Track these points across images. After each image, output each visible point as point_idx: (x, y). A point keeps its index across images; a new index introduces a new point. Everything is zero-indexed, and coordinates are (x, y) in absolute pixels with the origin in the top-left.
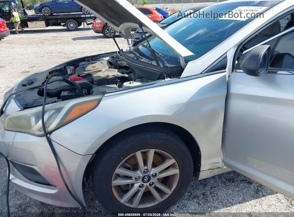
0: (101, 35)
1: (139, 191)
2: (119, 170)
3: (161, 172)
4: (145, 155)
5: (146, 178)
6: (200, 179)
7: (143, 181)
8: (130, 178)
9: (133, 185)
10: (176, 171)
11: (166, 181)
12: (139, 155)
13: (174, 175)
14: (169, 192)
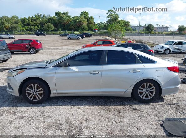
2: (27, 88)
8: (31, 91)
13: (42, 93)
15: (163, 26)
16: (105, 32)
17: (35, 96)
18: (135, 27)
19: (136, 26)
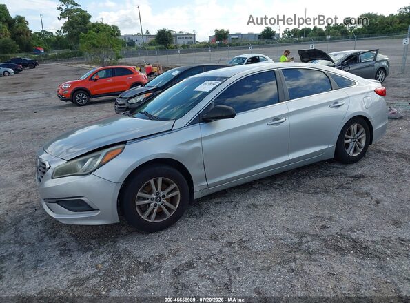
0: (71, 102)
1: (154, 209)
2: (139, 194)
3: (168, 194)
4: (156, 182)
5: (158, 199)
6: (195, 198)
7: (156, 201)
8: (148, 199)
9: (149, 204)
10: (178, 192)
11: (172, 200)
12: (152, 181)
13: (176, 196)
14: (174, 208)
15: (181, 32)
16: (67, 54)
17: (160, 208)
18: (131, 38)
19: (133, 36)
